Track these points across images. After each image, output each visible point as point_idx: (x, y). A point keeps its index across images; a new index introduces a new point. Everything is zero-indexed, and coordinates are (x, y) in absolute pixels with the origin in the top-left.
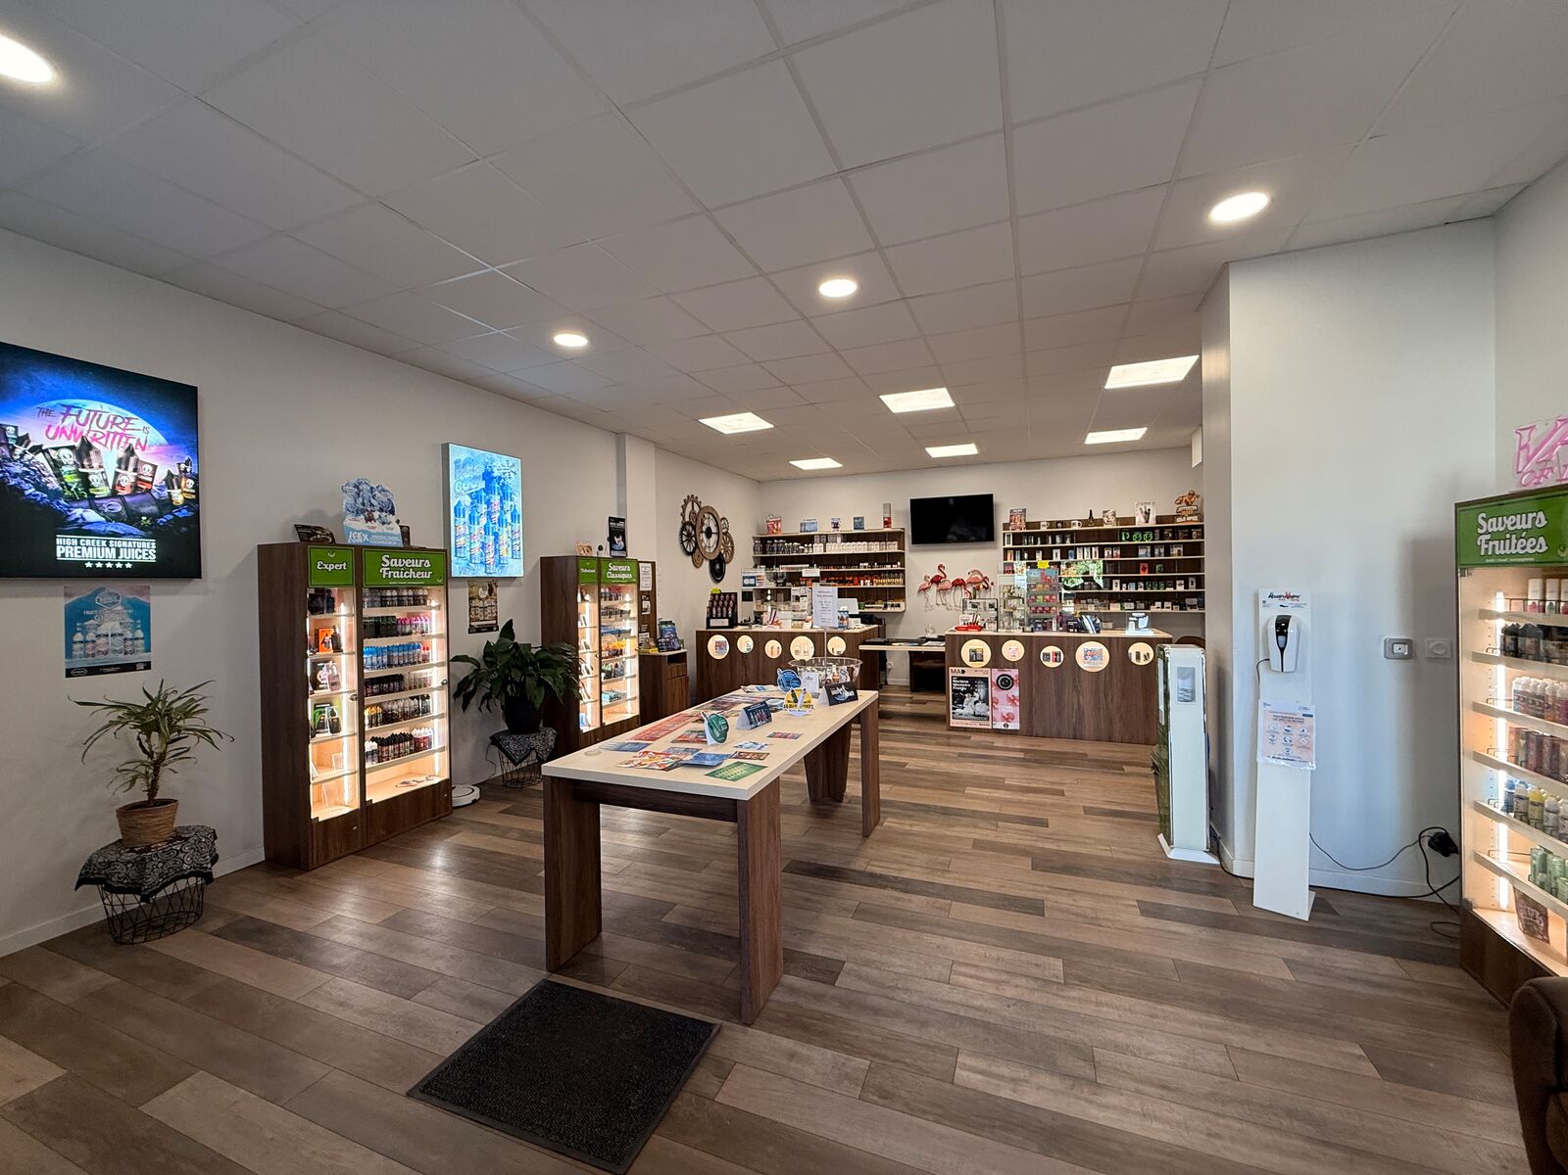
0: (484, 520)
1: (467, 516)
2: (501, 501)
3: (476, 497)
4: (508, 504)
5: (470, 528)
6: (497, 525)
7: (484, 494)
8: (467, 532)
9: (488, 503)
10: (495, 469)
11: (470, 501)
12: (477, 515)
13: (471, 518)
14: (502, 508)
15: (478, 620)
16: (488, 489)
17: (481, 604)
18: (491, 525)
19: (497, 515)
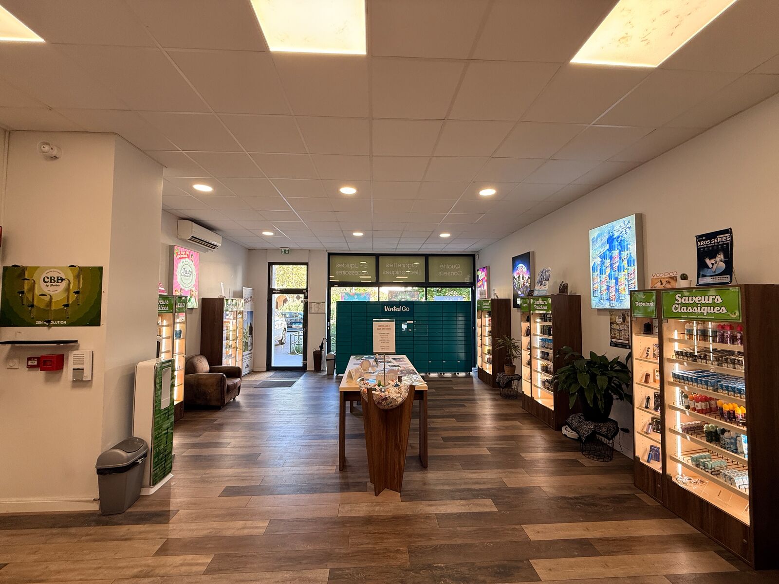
0: (608, 270)
1: (599, 271)
2: (620, 253)
3: (603, 257)
4: (624, 254)
5: (600, 277)
6: (617, 272)
7: (608, 253)
8: (599, 281)
9: (611, 258)
10: (615, 233)
11: (600, 260)
12: (604, 268)
13: (601, 272)
14: (620, 258)
15: (616, 338)
16: (611, 249)
17: (617, 327)
18: (613, 273)
19: (618, 264)
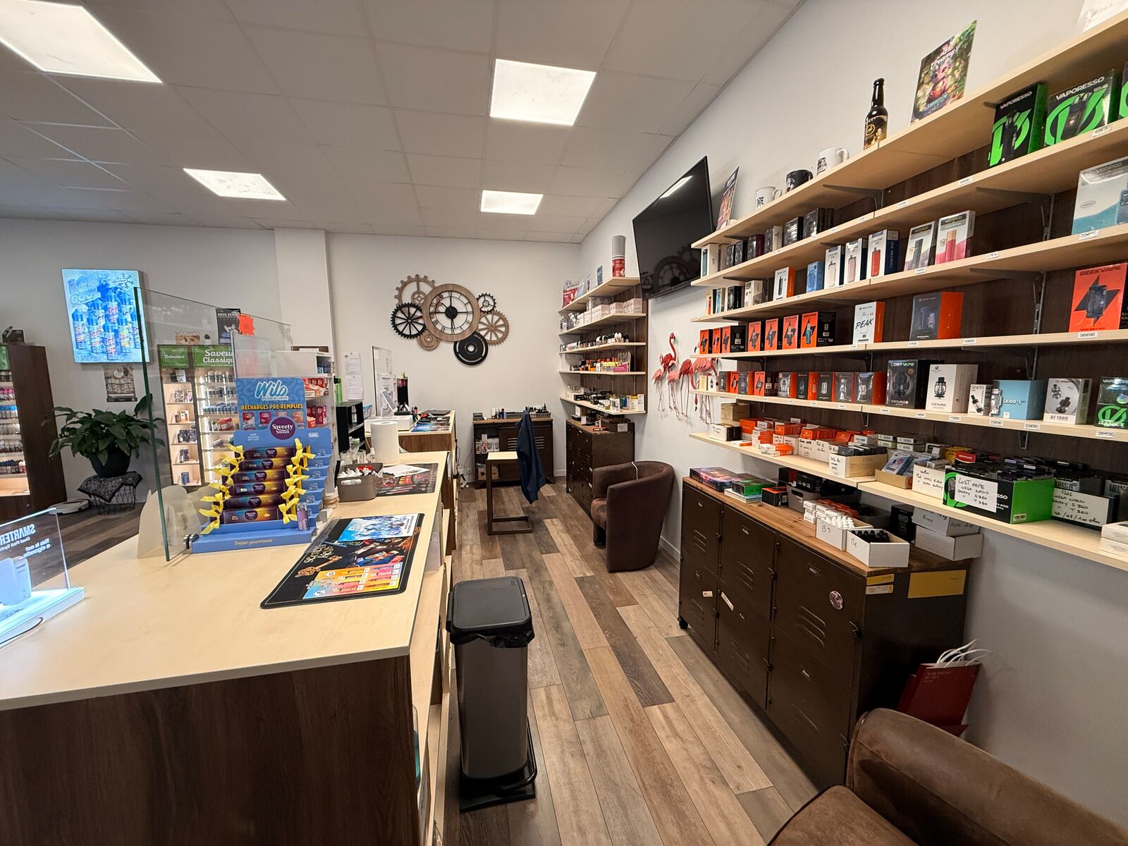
0: (102, 322)
1: (85, 320)
2: (119, 305)
3: (93, 306)
4: (126, 308)
5: (88, 328)
6: (117, 324)
7: (100, 302)
8: (87, 330)
9: (106, 308)
10: (110, 283)
11: (87, 308)
12: (94, 318)
13: (90, 322)
14: (120, 311)
15: (116, 393)
16: (105, 298)
17: (117, 381)
18: (110, 325)
19: (117, 316)
